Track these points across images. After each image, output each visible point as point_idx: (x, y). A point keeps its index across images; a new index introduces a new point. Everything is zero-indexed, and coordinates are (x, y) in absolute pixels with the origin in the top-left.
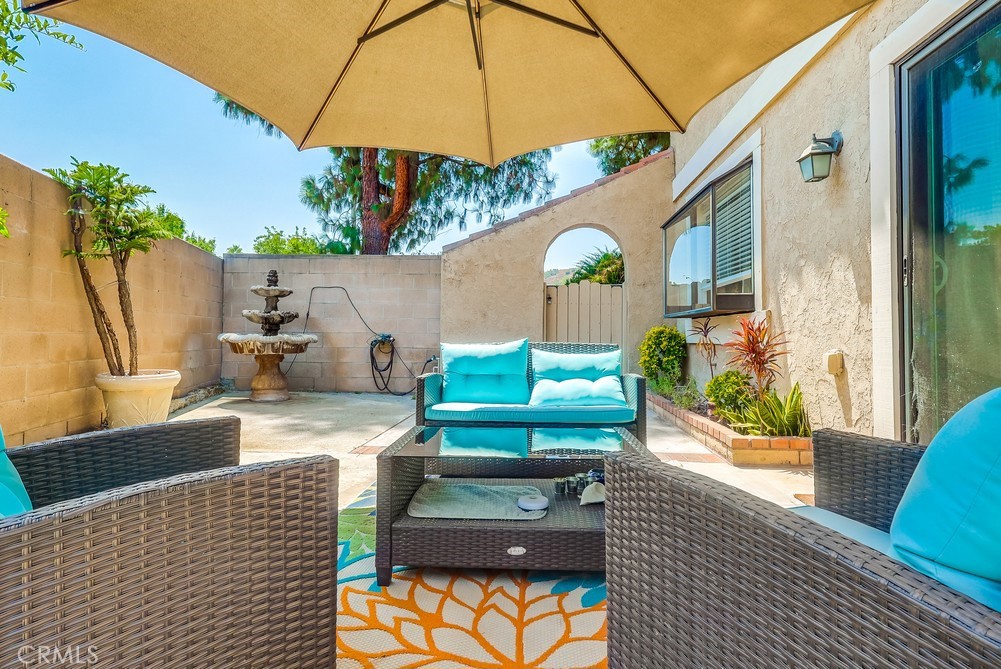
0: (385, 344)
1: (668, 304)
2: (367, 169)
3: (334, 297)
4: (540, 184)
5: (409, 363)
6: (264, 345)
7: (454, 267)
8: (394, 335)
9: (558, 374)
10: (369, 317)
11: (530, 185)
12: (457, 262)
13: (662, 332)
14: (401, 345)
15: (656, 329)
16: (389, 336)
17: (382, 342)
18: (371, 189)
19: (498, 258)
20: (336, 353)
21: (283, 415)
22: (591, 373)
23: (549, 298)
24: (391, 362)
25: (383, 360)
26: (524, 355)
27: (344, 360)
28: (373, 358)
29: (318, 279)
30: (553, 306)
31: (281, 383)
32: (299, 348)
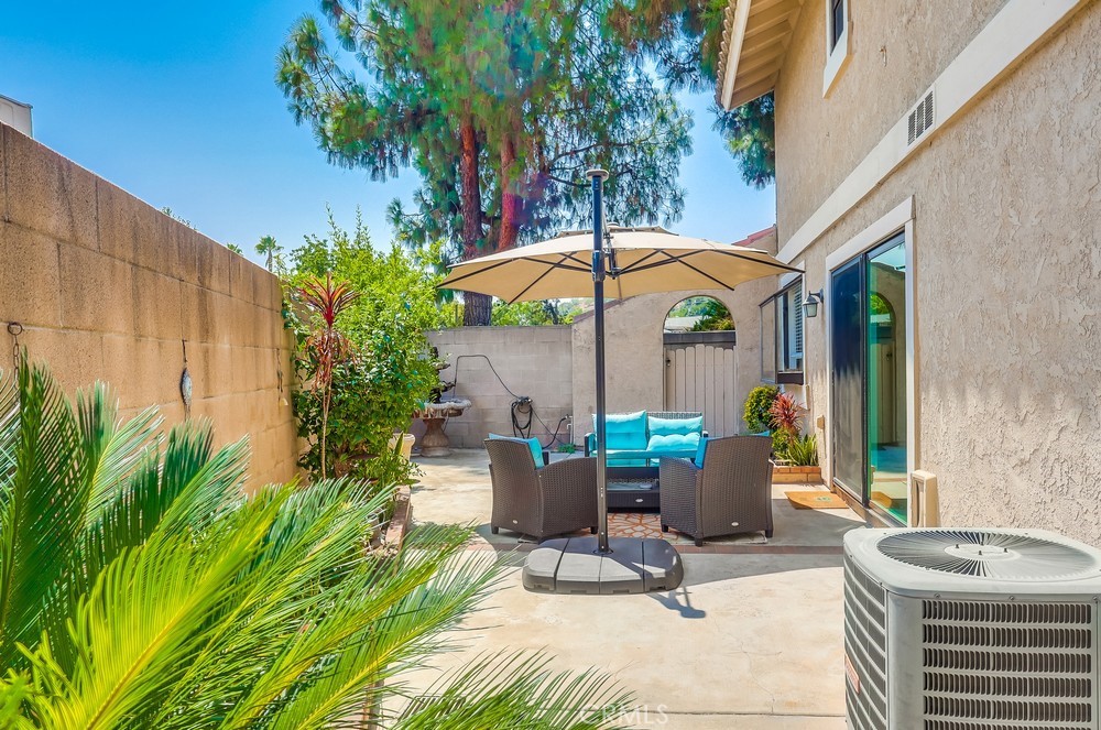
0: (524, 405)
1: (765, 369)
2: (468, 198)
3: (477, 365)
4: (668, 203)
5: (545, 421)
6: (436, 411)
7: (584, 336)
8: (532, 396)
9: (664, 432)
10: (508, 381)
11: (655, 202)
12: (586, 331)
13: (761, 392)
14: (539, 406)
15: (757, 390)
16: (527, 399)
17: (521, 404)
18: (473, 221)
19: (623, 327)
20: (482, 414)
21: (461, 465)
22: (683, 431)
23: (668, 361)
24: (530, 422)
25: (523, 419)
26: (644, 420)
27: (489, 420)
28: (513, 416)
29: (463, 349)
30: (672, 368)
31: (446, 441)
32: (459, 412)
